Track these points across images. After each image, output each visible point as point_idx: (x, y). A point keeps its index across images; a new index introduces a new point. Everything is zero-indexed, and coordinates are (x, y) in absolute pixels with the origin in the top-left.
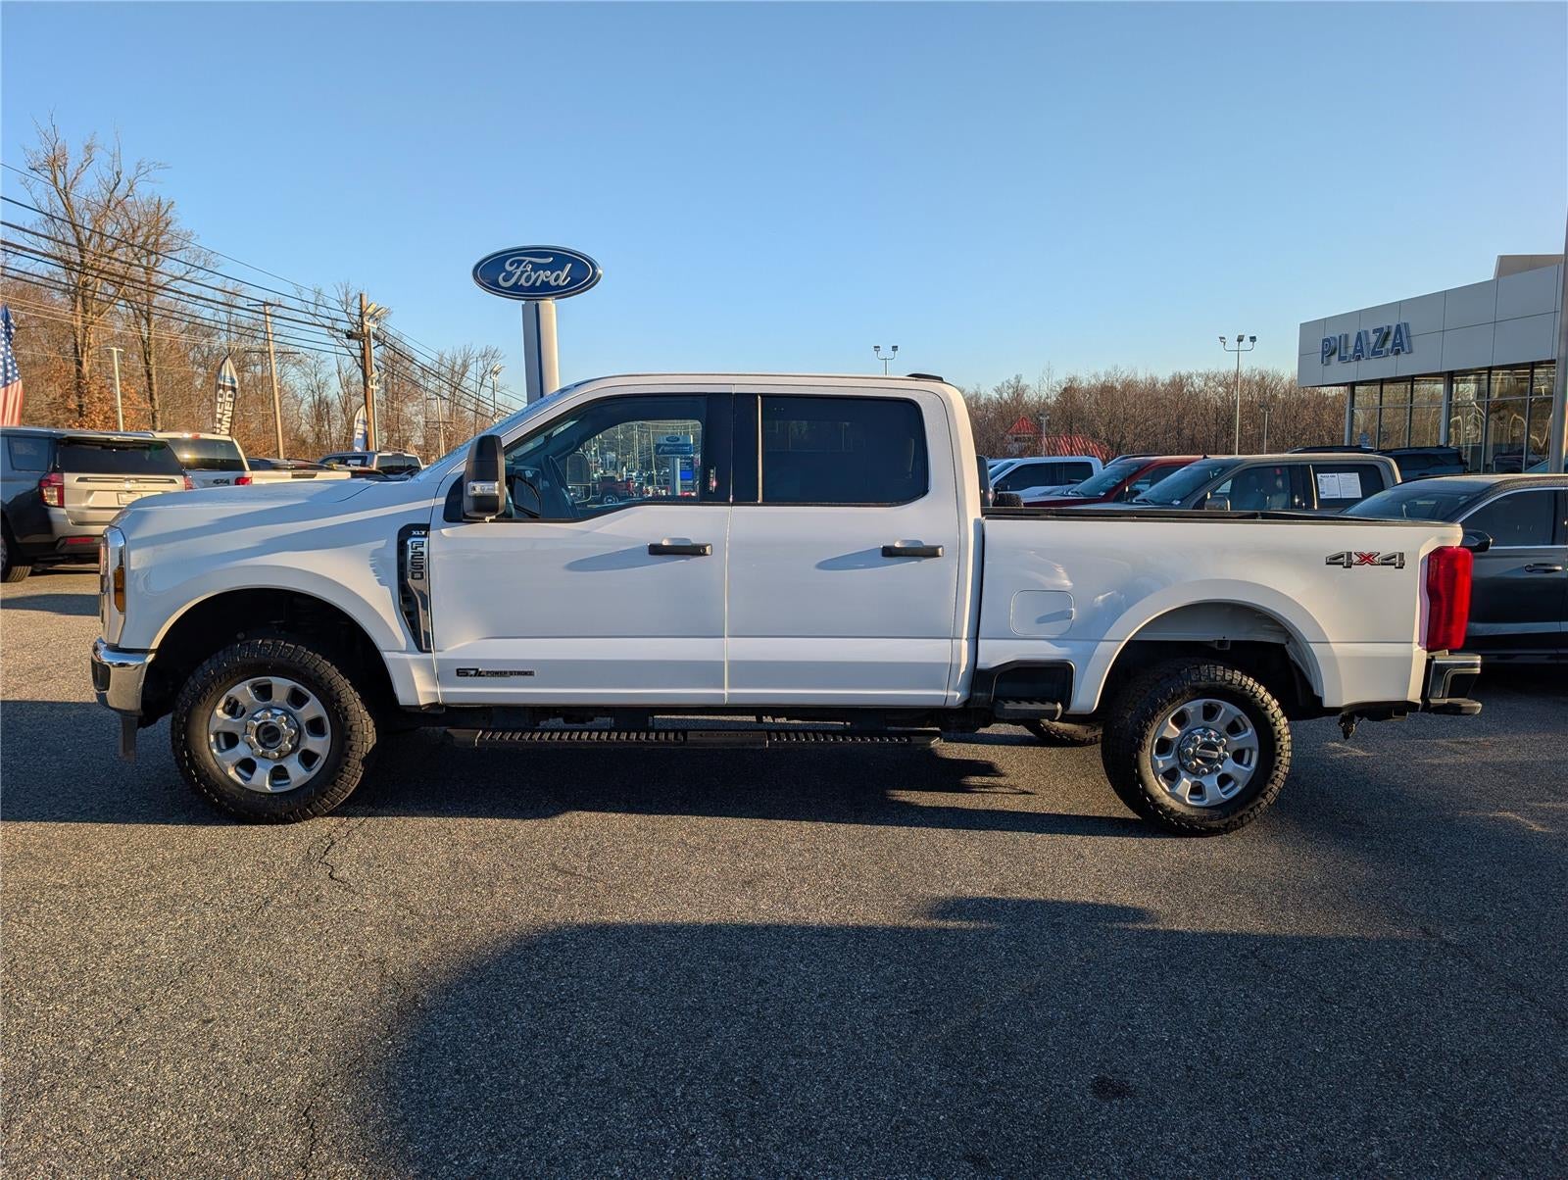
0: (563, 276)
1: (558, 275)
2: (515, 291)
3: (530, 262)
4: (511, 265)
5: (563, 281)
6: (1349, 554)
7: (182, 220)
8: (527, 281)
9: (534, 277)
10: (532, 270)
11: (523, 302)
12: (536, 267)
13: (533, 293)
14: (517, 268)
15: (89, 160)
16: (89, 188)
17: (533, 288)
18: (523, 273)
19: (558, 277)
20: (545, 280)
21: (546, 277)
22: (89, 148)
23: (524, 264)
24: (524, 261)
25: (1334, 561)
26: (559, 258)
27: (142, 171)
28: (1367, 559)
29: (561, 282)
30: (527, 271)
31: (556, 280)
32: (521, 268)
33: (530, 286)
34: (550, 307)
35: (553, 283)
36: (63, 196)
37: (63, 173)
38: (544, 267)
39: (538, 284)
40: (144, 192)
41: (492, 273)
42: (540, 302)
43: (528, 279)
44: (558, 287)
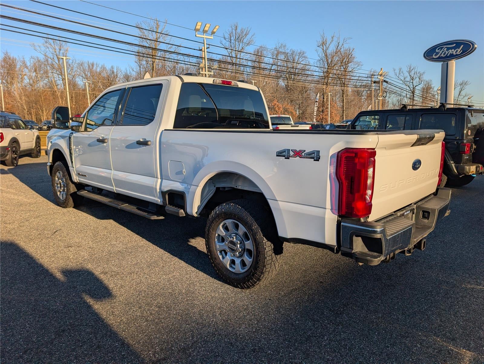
0: (459, 51)
1: (457, 50)
2: (439, 59)
3: (446, 47)
4: (438, 50)
5: (459, 52)
6: (289, 150)
7: (355, 54)
8: (444, 55)
9: (447, 52)
10: (446, 50)
11: (442, 63)
12: (448, 49)
13: (446, 59)
14: (441, 50)
15: (332, 41)
16: (331, 49)
17: (446, 57)
18: (442, 52)
19: (457, 51)
20: (452, 53)
21: (452, 52)
22: (332, 37)
23: (443, 49)
24: (443, 47)
25: (280, 154)
26: (457, 44)
27: (344, 41)
28: (298, 154)
29: (458, 53)
30: (445, 51)
31: (456, 53)
32: (442, 50)
33: (445, 57)
34: (453, 63)
35: (454, 54)
36: (325, 52)
37: (326, 46)
38: (451, 48)
39: (448, 55)
40: (346, 46)
41: (430, 54)
42: (449, 62)
43: (444, 54)
44: (457, 55)
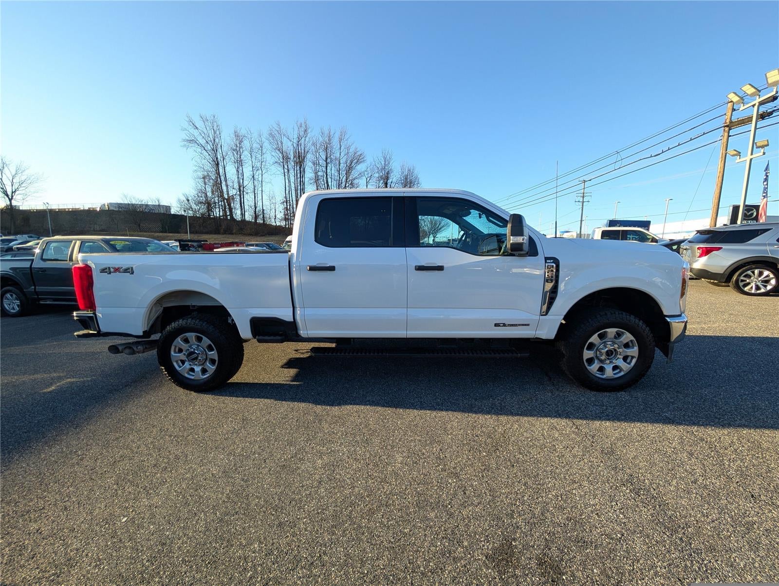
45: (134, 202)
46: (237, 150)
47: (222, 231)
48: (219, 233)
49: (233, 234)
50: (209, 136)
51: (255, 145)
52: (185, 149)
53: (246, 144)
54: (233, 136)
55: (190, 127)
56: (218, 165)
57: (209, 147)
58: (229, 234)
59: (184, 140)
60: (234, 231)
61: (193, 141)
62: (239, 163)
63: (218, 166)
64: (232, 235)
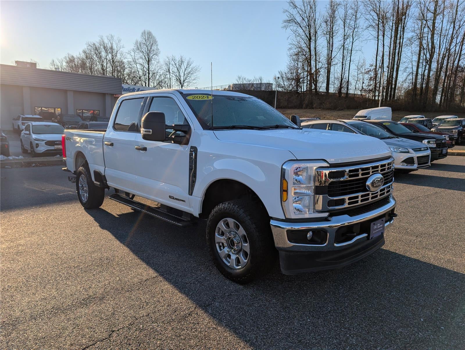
45: (245, 82)
46: (331, 20)
47: (304, 106)
48: (302, 108)
49: (313, 108)
50: (305, 13)
51: (350, 11)
52: (285, 29)
53: (340, 12)
54: (328, 6)
55: (291, 7)
56: (310, 39)
57: (304, 24)
58: (310, 108)
59: (285, 22)
60: (314, 106)
61: (292, 20)
62: (331, 34)
63: (310, 41)
64: (312, 110)
